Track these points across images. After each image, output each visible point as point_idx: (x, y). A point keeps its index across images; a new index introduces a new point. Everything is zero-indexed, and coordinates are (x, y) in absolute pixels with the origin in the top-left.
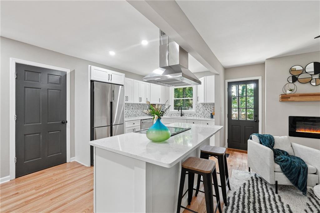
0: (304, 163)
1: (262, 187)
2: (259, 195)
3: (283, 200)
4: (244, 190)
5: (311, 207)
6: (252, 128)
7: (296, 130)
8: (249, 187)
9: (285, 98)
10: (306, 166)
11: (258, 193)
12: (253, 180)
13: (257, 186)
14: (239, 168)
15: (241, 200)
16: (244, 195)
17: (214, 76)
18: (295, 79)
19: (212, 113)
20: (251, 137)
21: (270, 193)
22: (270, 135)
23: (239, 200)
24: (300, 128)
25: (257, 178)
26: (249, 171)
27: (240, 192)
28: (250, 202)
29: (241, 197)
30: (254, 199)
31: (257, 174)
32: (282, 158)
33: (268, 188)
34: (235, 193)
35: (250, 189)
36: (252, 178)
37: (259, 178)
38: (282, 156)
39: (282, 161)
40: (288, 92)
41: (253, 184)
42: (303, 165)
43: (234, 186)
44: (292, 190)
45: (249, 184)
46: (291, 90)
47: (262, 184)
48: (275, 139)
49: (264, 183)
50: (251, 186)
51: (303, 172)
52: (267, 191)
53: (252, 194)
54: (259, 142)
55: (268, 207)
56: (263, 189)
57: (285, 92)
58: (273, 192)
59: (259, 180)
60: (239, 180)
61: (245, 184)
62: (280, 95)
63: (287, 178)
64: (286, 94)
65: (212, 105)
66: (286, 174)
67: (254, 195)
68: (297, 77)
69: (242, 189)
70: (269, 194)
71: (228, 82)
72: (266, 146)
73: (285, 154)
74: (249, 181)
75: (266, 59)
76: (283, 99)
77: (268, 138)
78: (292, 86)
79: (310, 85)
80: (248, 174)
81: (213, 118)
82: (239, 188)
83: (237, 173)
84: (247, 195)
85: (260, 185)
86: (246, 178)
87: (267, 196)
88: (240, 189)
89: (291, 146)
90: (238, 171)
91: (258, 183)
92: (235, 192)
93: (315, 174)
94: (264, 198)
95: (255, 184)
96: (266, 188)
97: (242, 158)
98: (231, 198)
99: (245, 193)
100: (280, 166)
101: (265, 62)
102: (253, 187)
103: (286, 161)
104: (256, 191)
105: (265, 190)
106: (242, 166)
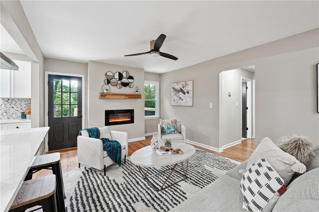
0: (119, 143)
1: (94, 177)
2: (94, 186)
3: (110, 178)
4: (79, 189)
5: (125, 172)
6: (76, 123)
7: (109, 121)
8: (83, 183)
9: (103, 96)
10: (120, 145)
11: (92, 184)
12: (84, 174)
13: (90, 178)
14: (68, 169)
15: (80, 201)
16: (81, 194)
17: (31, 62)
18: (109, 82)
19: (23, 111)
20: (81, 133)
21: (101, 178)
22: (96, 128)
23: (77, 204)
24: (112, 118)
25: (87, 171)
26: (79, 167)
27: (76, 193)
28: (88, 197)
29: (79, 198)
30: (91, 191)
31: (86, 167)
32: (107, 145)
33: (98, 174)
34: (71, 199)
35: (84, 184)
36: (83, 172)
37: (89, 170)
38: (106, 144)
39: (107, 148)
40: (105, 91)
41: (86, 179)
42: (119, 145)
43: (68, 191)
44: (113, 167)
45: (83, 180)
46: (107, 90)
47: (92, 174)
48: (100, 130)
49: (94, 172)
50: (85, 181)
51: (119, 150)
52: (98, 177)
53: (87, 188)
54: (88, 136)
55: (103, 191)
56: (95, 178)
57: (102, 91)
58: (102, 176)
59: (89, 172)
60: (71, 182)
61: (79, 182)
62: (99, 93)
63: (111, 160)
64: (104, 93)
65: (24, 101)
66: (110, 157)
67: (90, 188)
68: (110, 80)
69: (77, 189)
70: (100, 180)
71: (49, 75)
72: (95, 138)
73: (107, 140)
74: (81, 177)
75: (90, 61)
76: (102, 97)
77: (96, 130)
78: (107, 87)
79: (117, 88)
80: (78, 171)
81: (26, 118)
82: (74, 190)
83: (67, 176)
84: (83, 193)
85: (91, 176)
86: (78, 175)
87: (99, 182)
88: (76, 190)
89: (110, 133)
90: (68, 172)
91: (90, 175)
92: (72, 197)
93: (124, 149)
94: (98, 186)
95: (88, 177)
96: (97, 175)
97: (68, 157)
98: (69, 206)
99: (81, 192)
100: (107, 151)
101: (88, 63)
102: (87, 180)
103: (110, 146)
104: (90, 183)
105: (96, 177)
106: (71, 166)
